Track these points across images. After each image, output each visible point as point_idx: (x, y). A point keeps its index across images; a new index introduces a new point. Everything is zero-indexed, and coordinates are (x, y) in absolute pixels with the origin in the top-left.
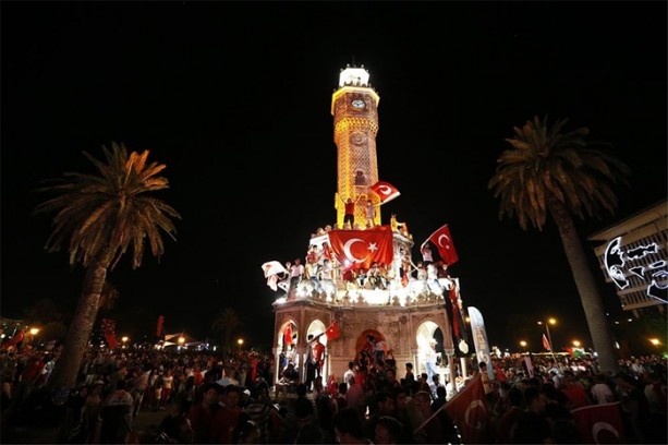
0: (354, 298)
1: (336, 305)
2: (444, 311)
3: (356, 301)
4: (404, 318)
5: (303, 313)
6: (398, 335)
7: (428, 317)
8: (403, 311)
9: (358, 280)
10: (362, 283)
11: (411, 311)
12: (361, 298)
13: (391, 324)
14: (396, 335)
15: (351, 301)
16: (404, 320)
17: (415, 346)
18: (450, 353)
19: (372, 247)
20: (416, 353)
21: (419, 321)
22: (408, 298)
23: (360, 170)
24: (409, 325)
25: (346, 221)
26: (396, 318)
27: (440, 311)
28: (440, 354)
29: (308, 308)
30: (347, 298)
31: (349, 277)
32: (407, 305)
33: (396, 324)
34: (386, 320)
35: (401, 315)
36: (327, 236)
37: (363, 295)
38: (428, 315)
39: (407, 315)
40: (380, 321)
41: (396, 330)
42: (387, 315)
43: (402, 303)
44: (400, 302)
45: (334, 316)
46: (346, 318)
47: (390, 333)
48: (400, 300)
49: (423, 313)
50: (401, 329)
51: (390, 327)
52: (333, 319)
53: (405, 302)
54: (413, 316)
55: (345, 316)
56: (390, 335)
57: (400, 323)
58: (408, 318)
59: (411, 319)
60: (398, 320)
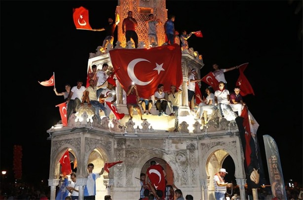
0: (138, 124)
1: (118, 131)
2: (237, 139)
3: (141, 127)
4: (192, 145)
5: (83, 140)
6: (185, 163)
8: (192, 139)
9: (144, 105)
10: (147, 108)
11: (200, 138)
12: (146, 124)
13: (179, 153)
14: (183, 163)
15: (135, 127)
16: (192, 148)
18: (241, 183)
19: (159, 68)
20: (205, 183)
21: (208, 149)
22: (197, 125)
25: (128, 39)
26: (183, 146)
27: (232, 139)
28: (230, 185)
29: (88, 136)
30: (130, 123)
31: (132, 101)
32: (195, 132)
33: (184, 152)
35: (189, 142)
36: (108, 55)
37: (149, 121)
38: (218, 144)
39: (195, 142)
40: (167, 149)
41: (183, 159)
42: (173, 142)
43: (191, 129)
44: (188, 128)
45: (116, 143)
46: (129, 146)
47: (177, 162)
48: (188, 125)
49: (213, 141)
50: (188, 157)
51: (177, 155)
52: (116, 146)
53: (194, 128)
54: (203, 144)
55: (128, 143)
56: (177, 164)
57: (188, 151)
58: (196, 146)
59: (200, 147)
60: (186, 148)
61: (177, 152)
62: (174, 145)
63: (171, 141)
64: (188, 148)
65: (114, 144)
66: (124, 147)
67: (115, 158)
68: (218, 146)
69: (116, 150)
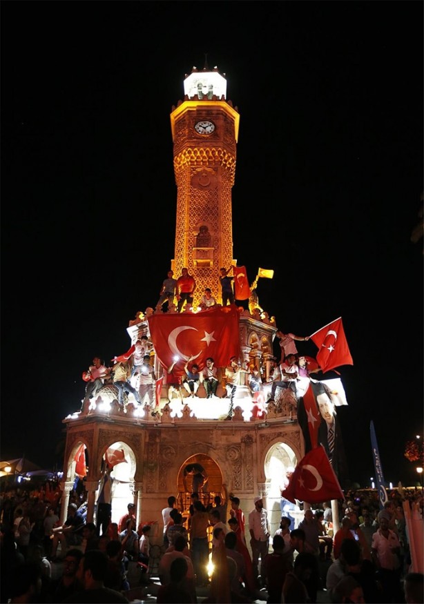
0: (176, 411)
1: (152, 420)
2: (298, 428)
3: (180, 415)
4: (249, 437)
5: (96, 433)
6: (239, 462)
7: (280, 437)
8: (248, 428)
11: (257, 428)
12: (186, 410)
13: (230, 448)
14: (236, 462)
15: (172, 415)
16: (248, 441)
17: (262, 478)
20: (263, 488)
21: (267, 442)
22: (255, 410)
23: (205, 224)
24: (255, 448)
26: (237, 439)
27: (294, 428)
29: (104, 427)
30: (167, 410)
32: (253, 419)
33: (237, 447)
34: (223, 441)
35: (244, 433)
38: (279, 435)
39: (253, 433)
40: (214, 443)
41: (237, 456)
42: (223, 434)
43: (247, 416)
44: (243, 414)
45: (147, 435)
46: (165, 439)
47: (227, 460)
48: (243, 411)
49: (273, 431)
50: (243, 453)
51: (228, 450)
52: (147, 440)
53: (251, 415)
54: (262, 436)
55: (163, 435)
56: (227, 462)
57: (243, 445)
58: (254, 438)
59: (258, 439)
60: (240, 441)
61: (228, 446)
62: (224, 437)
63: (220, 432)
64: (243, 441)
65: (145, 437)
66: (158, 440)
67: (146, 456)
68: (279, 438)
69: (148, 445)
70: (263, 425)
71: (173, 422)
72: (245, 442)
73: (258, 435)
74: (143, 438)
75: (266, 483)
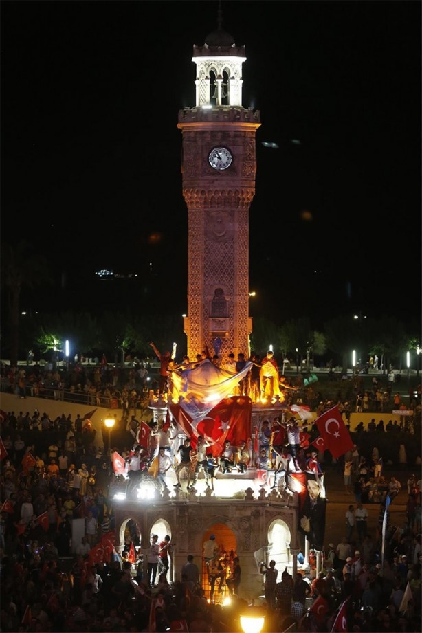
0: (200, 491)
1: (181, 499)
2: (293, 512)
3: (204, 495)
4: (258, 512)
6: (249, 530)
8: (257, 505)
11: (263, 505)
12: (208, 491)
14: (246, 530)
15: (197, 495)
16: (257, 515)
17: (266, 543)
20: (267, 549)
21: (271, 517)
22: (262, 491)
24: (262, 519)
26: (248, 513)
27: (289, 512)
32: (260, 498)
33: (248, 519)
34: (237, 514)
35: (254, 509)
38: (279, 514)
39: (260, 508)
40: (230, 516)
41: (247, 525)
42: (237, 509)
43: (256, 495)
44: (253, 495)
45: (178, 510)
46: (191, 513)
47: (240, 528)
48: (253, 492)
49: (275, 510)
50: (252, 523)
51: (241, 521)
52: (178, 514)
53: (259, 494)
54: (267, 511)
55: (190, 510)
56: (240, 531)
57: (252, 517)
58: (261, 513)
59: (264, 513)
60: (250, 515)
61: (241, 518)
62: (238, 512)
63: (235, 508)
64: (253, 515)
65: (177, 512)
66: (186, 514)
67: (178, 526)
68: (280, 516)
69: (178, 517)
70: (268, 505)
71: (198, 501)
72: (254, 515)
73: (264, 511)
74: (175, 512)
75: (269, 546)
